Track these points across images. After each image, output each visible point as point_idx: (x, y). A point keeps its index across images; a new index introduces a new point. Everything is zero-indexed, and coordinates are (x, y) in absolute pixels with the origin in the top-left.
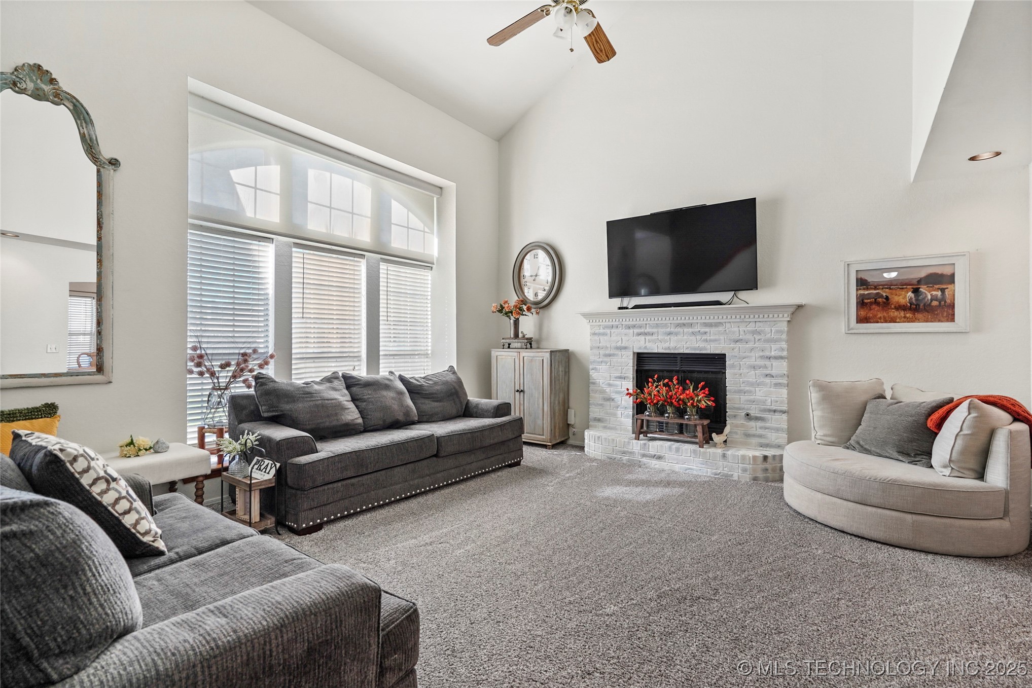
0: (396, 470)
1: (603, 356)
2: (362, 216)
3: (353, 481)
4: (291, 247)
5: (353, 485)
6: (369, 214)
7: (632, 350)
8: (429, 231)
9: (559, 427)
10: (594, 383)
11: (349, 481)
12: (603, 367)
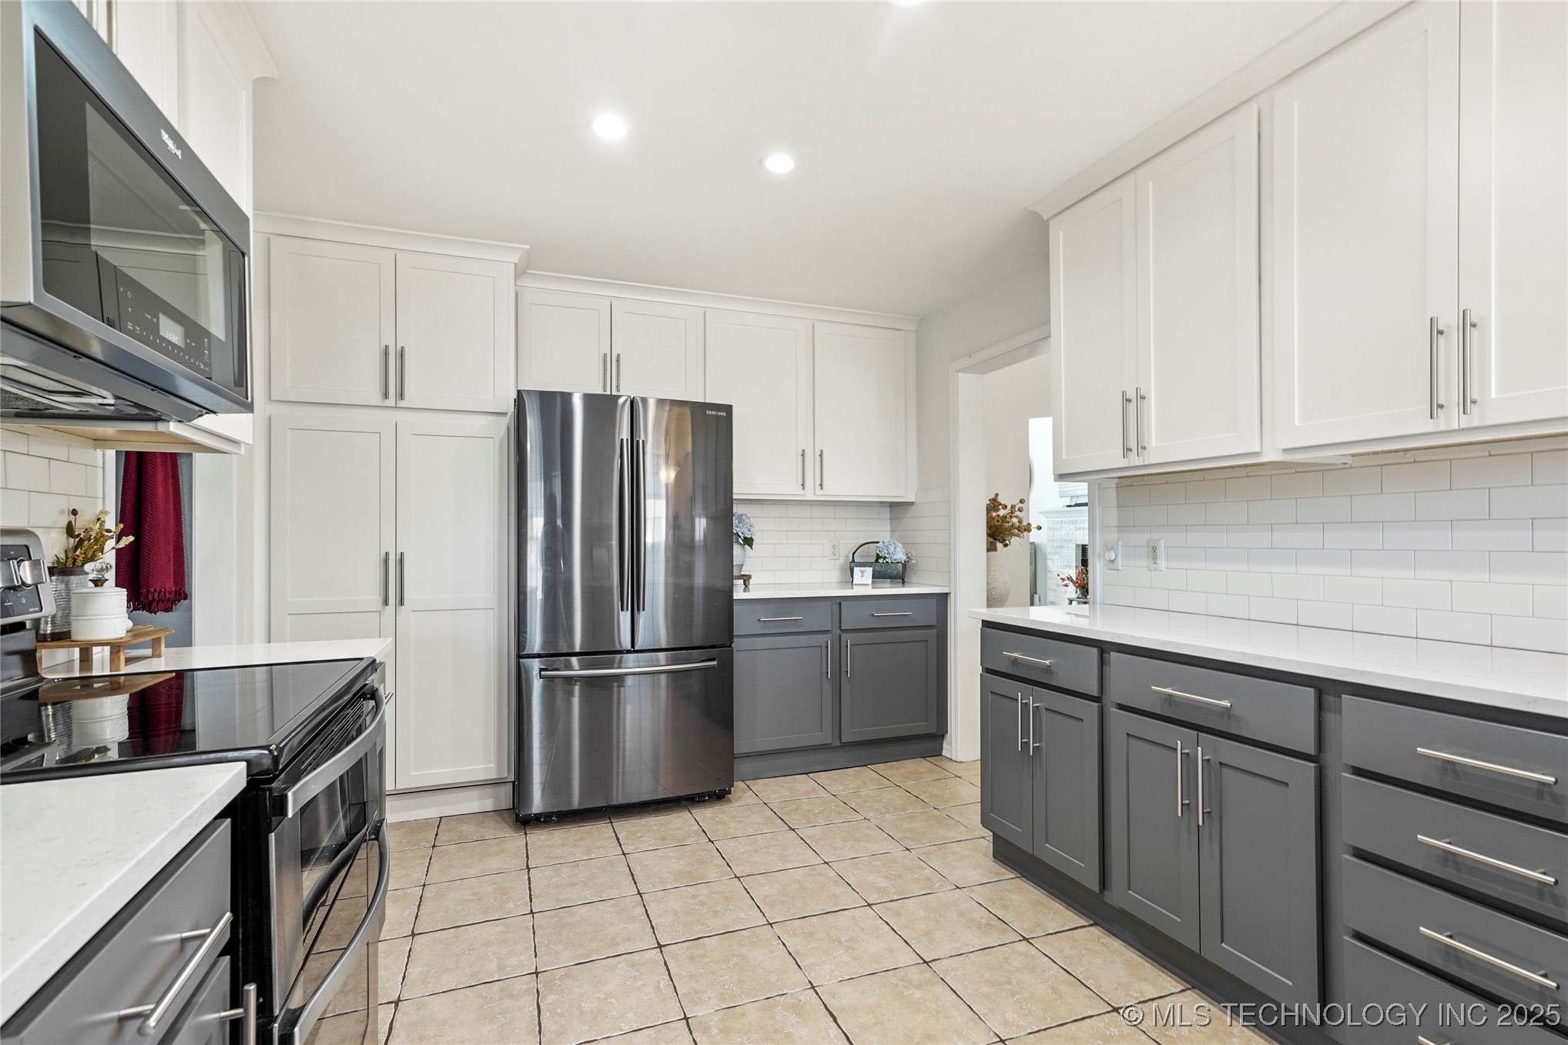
1: (1053, 548)
12: (1054, 555)
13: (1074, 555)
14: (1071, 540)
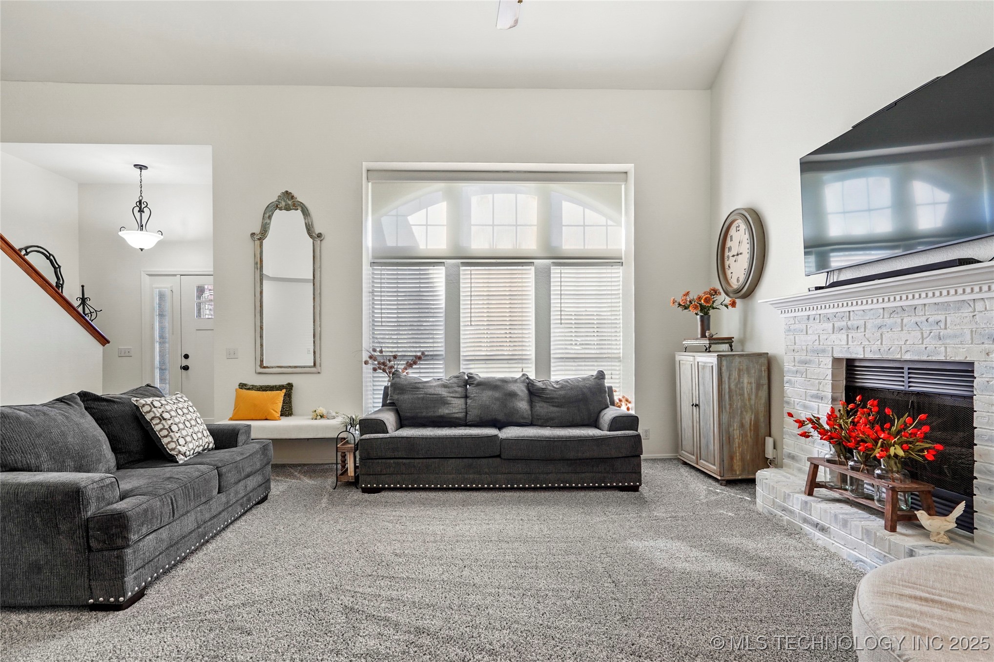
0: (451, 461)
1: (799, 362)
2: (528, 225)
3: (404, 461)
4: (459, 267)
5: (404, 464)
6: (535, 222)
7: (830, 355)
8: (615, 224)
9: (743, 459)
10: (788, 403)
11: (401, 461)
12: (799, 379)
13: (830, 377)
14: (824, 351)
